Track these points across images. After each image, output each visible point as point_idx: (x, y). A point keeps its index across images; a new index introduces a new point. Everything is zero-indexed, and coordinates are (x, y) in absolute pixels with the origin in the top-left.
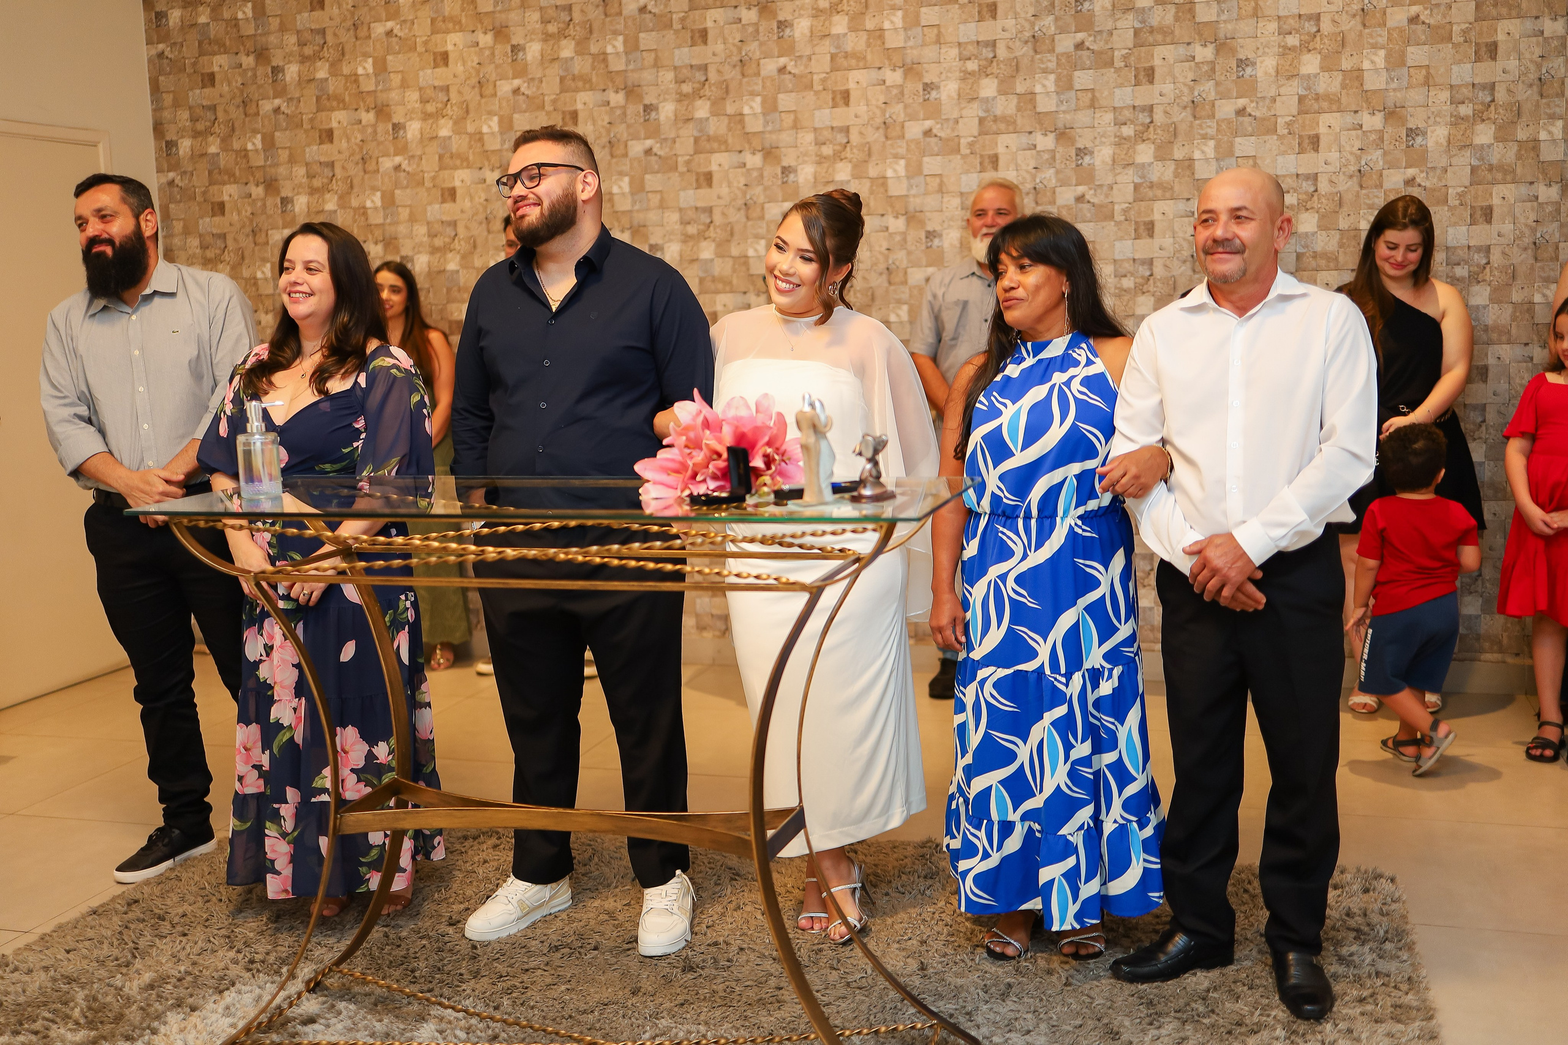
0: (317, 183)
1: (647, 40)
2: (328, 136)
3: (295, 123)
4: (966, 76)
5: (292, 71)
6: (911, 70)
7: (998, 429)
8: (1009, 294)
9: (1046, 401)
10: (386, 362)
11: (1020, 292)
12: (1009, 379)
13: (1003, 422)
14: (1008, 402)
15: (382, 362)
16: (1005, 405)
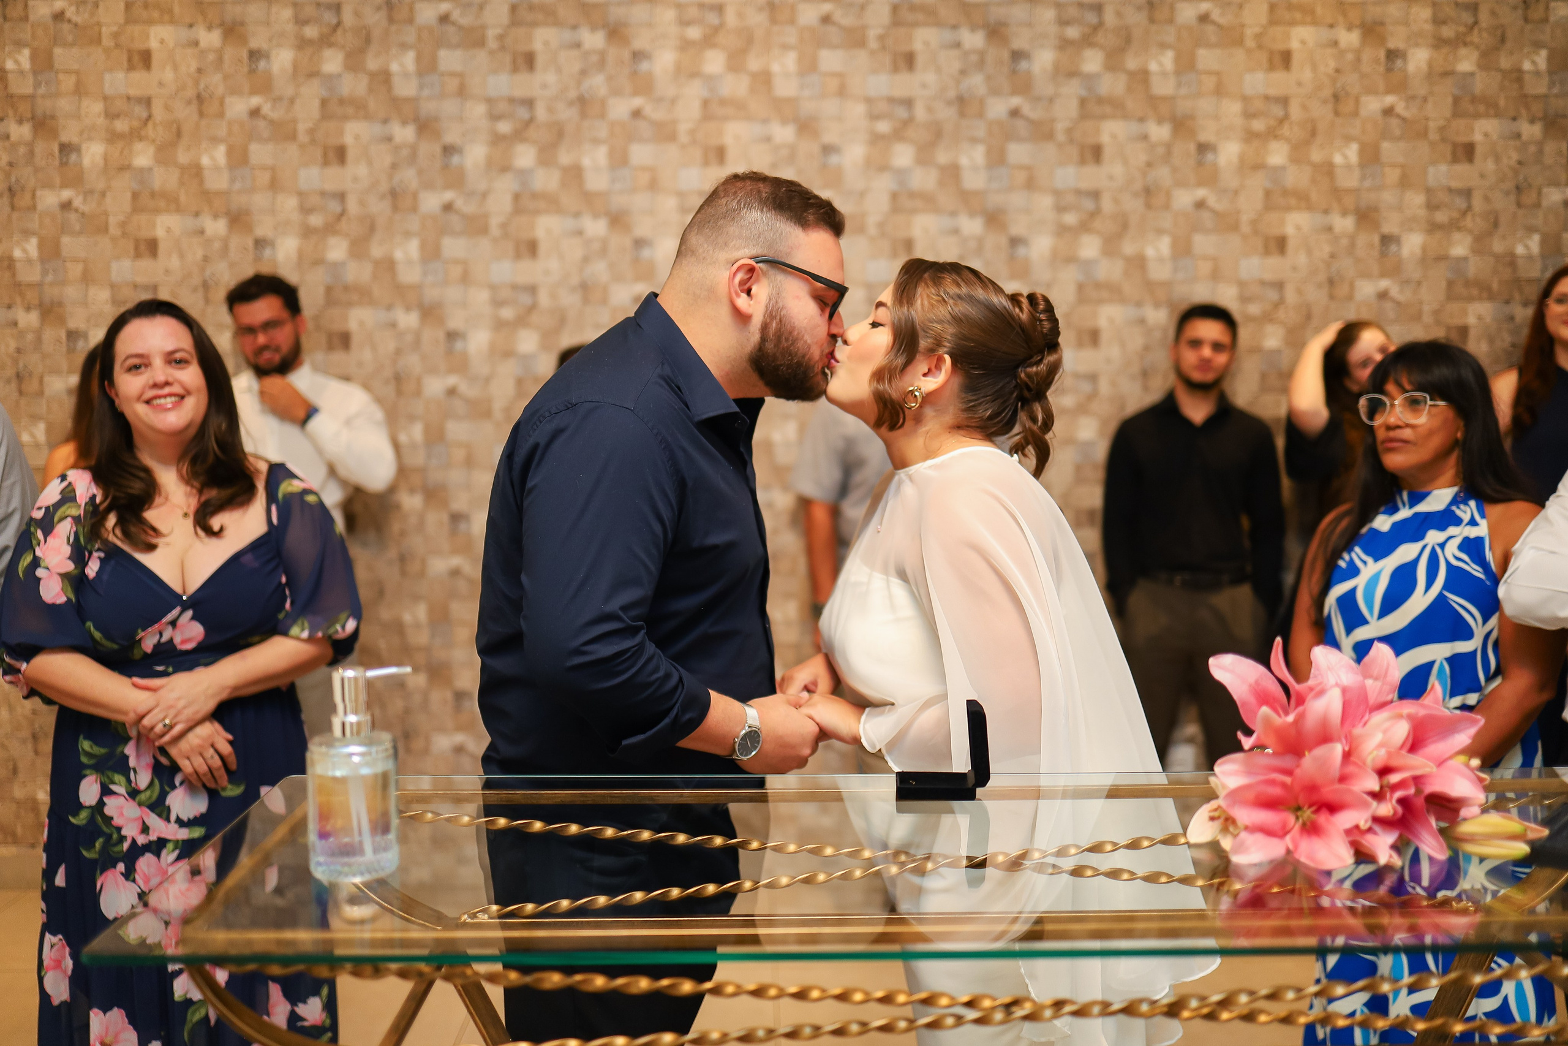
7: (1353, 592)
8: (1392, 434)
9: (1416, 561)
10: (295, 486)
11: (1407, 433)
12: (1375, 532)
13: (1359, 583)
14: (1370, 560)
15: (288, 487)
16: (1365, 563)
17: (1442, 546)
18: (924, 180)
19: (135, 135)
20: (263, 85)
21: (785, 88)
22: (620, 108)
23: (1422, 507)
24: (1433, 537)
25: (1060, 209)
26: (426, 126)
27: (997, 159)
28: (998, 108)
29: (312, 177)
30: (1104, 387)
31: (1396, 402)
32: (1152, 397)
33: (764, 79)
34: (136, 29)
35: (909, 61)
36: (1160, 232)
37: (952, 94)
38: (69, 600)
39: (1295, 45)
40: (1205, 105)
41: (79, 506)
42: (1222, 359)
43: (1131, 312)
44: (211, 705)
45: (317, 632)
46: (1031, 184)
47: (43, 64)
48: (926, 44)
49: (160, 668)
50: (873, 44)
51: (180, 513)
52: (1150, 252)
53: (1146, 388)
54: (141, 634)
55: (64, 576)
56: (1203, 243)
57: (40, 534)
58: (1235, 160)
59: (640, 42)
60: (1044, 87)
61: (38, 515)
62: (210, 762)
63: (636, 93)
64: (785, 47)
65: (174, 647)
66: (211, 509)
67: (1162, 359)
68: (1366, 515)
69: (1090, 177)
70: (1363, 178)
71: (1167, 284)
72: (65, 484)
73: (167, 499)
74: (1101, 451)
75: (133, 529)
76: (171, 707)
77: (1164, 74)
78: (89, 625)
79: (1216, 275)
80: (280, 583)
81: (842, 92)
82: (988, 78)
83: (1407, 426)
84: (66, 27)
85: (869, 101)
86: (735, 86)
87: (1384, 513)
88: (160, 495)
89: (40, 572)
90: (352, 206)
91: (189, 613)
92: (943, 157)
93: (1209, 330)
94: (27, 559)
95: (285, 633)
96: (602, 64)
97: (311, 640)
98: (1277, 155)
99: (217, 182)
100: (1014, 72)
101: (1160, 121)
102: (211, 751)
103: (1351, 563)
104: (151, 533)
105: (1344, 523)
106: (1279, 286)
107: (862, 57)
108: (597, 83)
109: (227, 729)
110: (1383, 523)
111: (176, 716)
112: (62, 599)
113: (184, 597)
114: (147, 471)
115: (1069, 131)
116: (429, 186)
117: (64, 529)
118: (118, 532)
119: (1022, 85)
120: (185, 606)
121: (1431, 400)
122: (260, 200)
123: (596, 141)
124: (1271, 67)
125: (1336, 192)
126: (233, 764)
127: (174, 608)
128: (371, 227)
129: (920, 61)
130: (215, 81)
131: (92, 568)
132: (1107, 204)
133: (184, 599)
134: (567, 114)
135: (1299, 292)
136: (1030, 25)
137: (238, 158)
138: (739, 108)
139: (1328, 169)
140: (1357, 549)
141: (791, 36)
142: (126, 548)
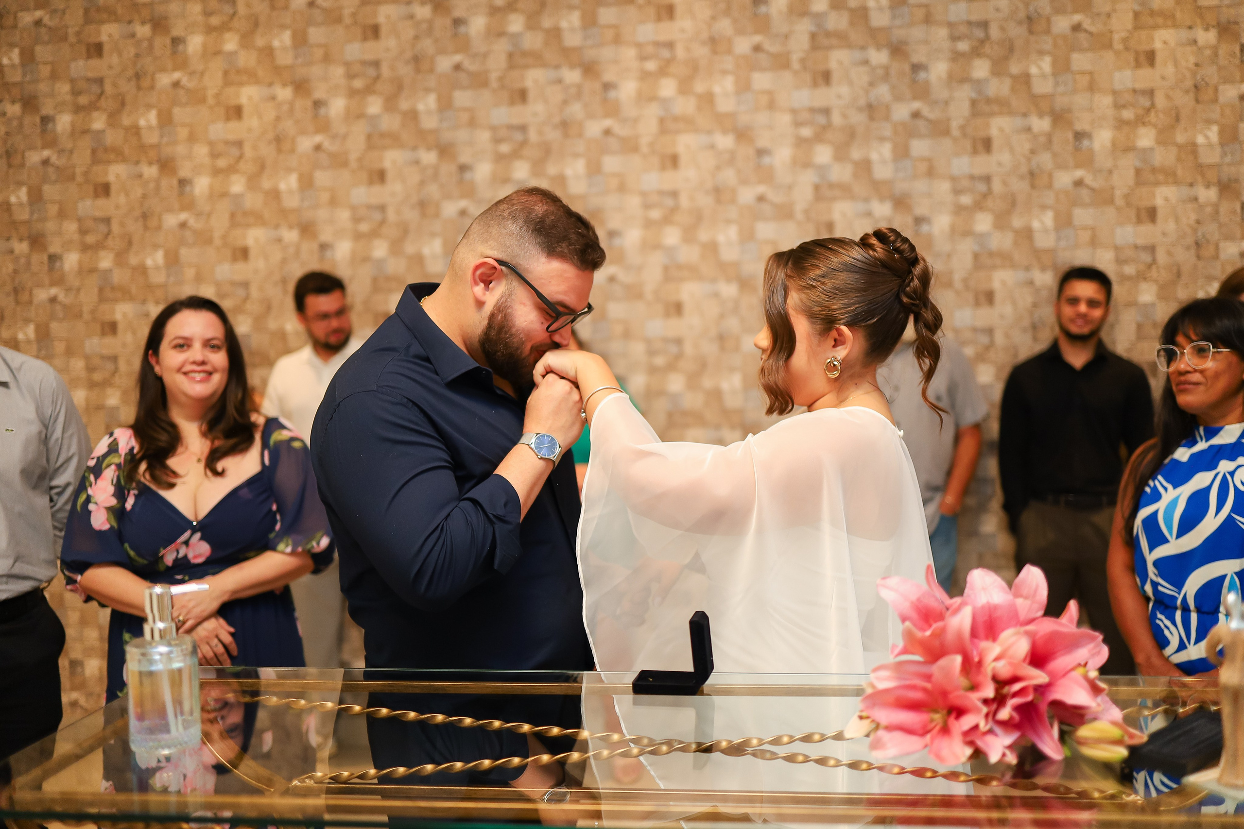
0: (90, 239)
1: (462, 98)
2: (104, 190)
3: (66, 175)
4: (800, 142)
5: (64, 122)
6: (743, 135)
7: (1155, 513)
8: (1182, 378)
9: (1208, 489)
10: (284, 435)
11: (1196, 377)
12: (1177, 462)
13: (1160, 506)
14: (1170, 487)
15: (279, 436)
16: (1166, 489)
17: (1232, 474)
18: (841, 173)
19: (231, 169)
20: (323, 126)
21: (725, 105)
22: (594, 128)
23: (1217, 441)
24: (1225, 466)
25: (957, 192)
26: (445, 151)
27: (902, 153)
28: (901, 112)
29: (361, 194)
30: (999, 338)
31: (1185, 351)
32: (1041, 346)
33: (708, 99)
34: (231, 90)
35: (826, 77)
36: (1044, 207)
37: (862, 102)
38: (112, 527)
39: (1158, 45)
40: (1080, 100)
41: (120, 456)
42: (1097, 313)
43: (1021, 275)
44: (215, 605)
45: (298, 548)
46: (931, 173)
47: (166, 120)
48: (840, 63)
49: (179, 577)
50: (796, 66)
51: (195, 459)
52: (1036, 225)
53: (1035, 339)
54: (162, 552)
55: (109, 509)
56: (1083, 216)
57: (92, 478)
58: (1108, 144)
59: (609, 76)
60: (939, 92)
61: (92, 463)
62: (215, 649)
63: (607, 115)
64: (725, 72)
65: (188, 561)
66: (218, 455)
67: (1048, 313)
68: (1169, 448)
69: (982, 164)
70: (1224, 154)
71: (1052, 251)
72: (112, 439)
73: (187, 448)
74: (997, 393)
75: (158, 473)
76: (183, 607)
77: (1043, 76)
78: (126, 545)
79: (1094, 242)
80: (270, 510)
81: (772, 106)
82: (893, 88)
83: (1195, 371)
84: (181, 92)
85: (794, 111)
86: (685, 106)
87: (1184, 446)
88: (182, 445)
89: (91, 507)
90: (391, 215)
91: (198, 535)
92: (856, 154)
93: (1085, 289)
94: (83, 498)
95: (273, 549)
96: (579, 95)
97: (293, 553)
98: (1146, 138)
99: (291, 202)
100: (914, 81)
101: (1041, 115)
102: (216, 641)
103: (1155, 489)
104: (171, 474)
105: (1150, 456)
106: (1152, 249)
107: (787, 77)
108: (576, 110)
109: (230, 623)
110: (1182, 454)
111: (188, 613)
112: (106, 527)
113: (194, 523)
114: (174, 427)
115: (962, 128)
116: (448, 197)
117: (110, 474)
118: (148, 476)
119: (922, 92)
120: (194, 530)
121: (1213, 348)
122: (322, 214)
123: (576, 155)
124: (1138, 65)
125: (1200, 168)
126: (235, 651)
127: (185, 531)
128: (405, 231)
129: (835, 77)
130: (288, 126)
131: (130, 503)
132: (997, 186)
133: (194, 524)
134: (553, 135)
135: (1169, 253)
136: (927, 42)
137: (307, 183)
138: (688, 123)
139: (1192, 149)
140: (1160, 477)
141: (728, 63)
142: (153, 487)
